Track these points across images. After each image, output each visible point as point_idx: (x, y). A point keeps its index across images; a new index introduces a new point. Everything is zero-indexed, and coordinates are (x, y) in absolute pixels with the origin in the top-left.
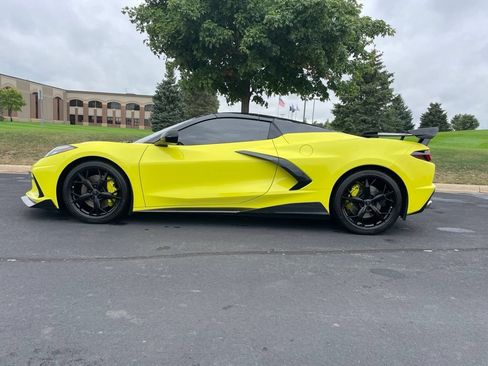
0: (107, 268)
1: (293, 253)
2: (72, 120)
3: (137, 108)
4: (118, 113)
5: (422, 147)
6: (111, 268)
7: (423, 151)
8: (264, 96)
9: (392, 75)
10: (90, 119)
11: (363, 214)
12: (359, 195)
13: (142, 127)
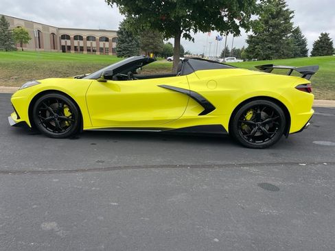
0: (54, 180)
1: (196, 166)
2: (64, 49)
3: (107, 40)
4: (94, 44)
5: (305, 81)
6: (57, 180)
7: (306, 85)
8: (192, 33)
9: (293, 12)
10: (76, 49)
11: (255, 133)
12: (251, 119)
13: (111, 54)
